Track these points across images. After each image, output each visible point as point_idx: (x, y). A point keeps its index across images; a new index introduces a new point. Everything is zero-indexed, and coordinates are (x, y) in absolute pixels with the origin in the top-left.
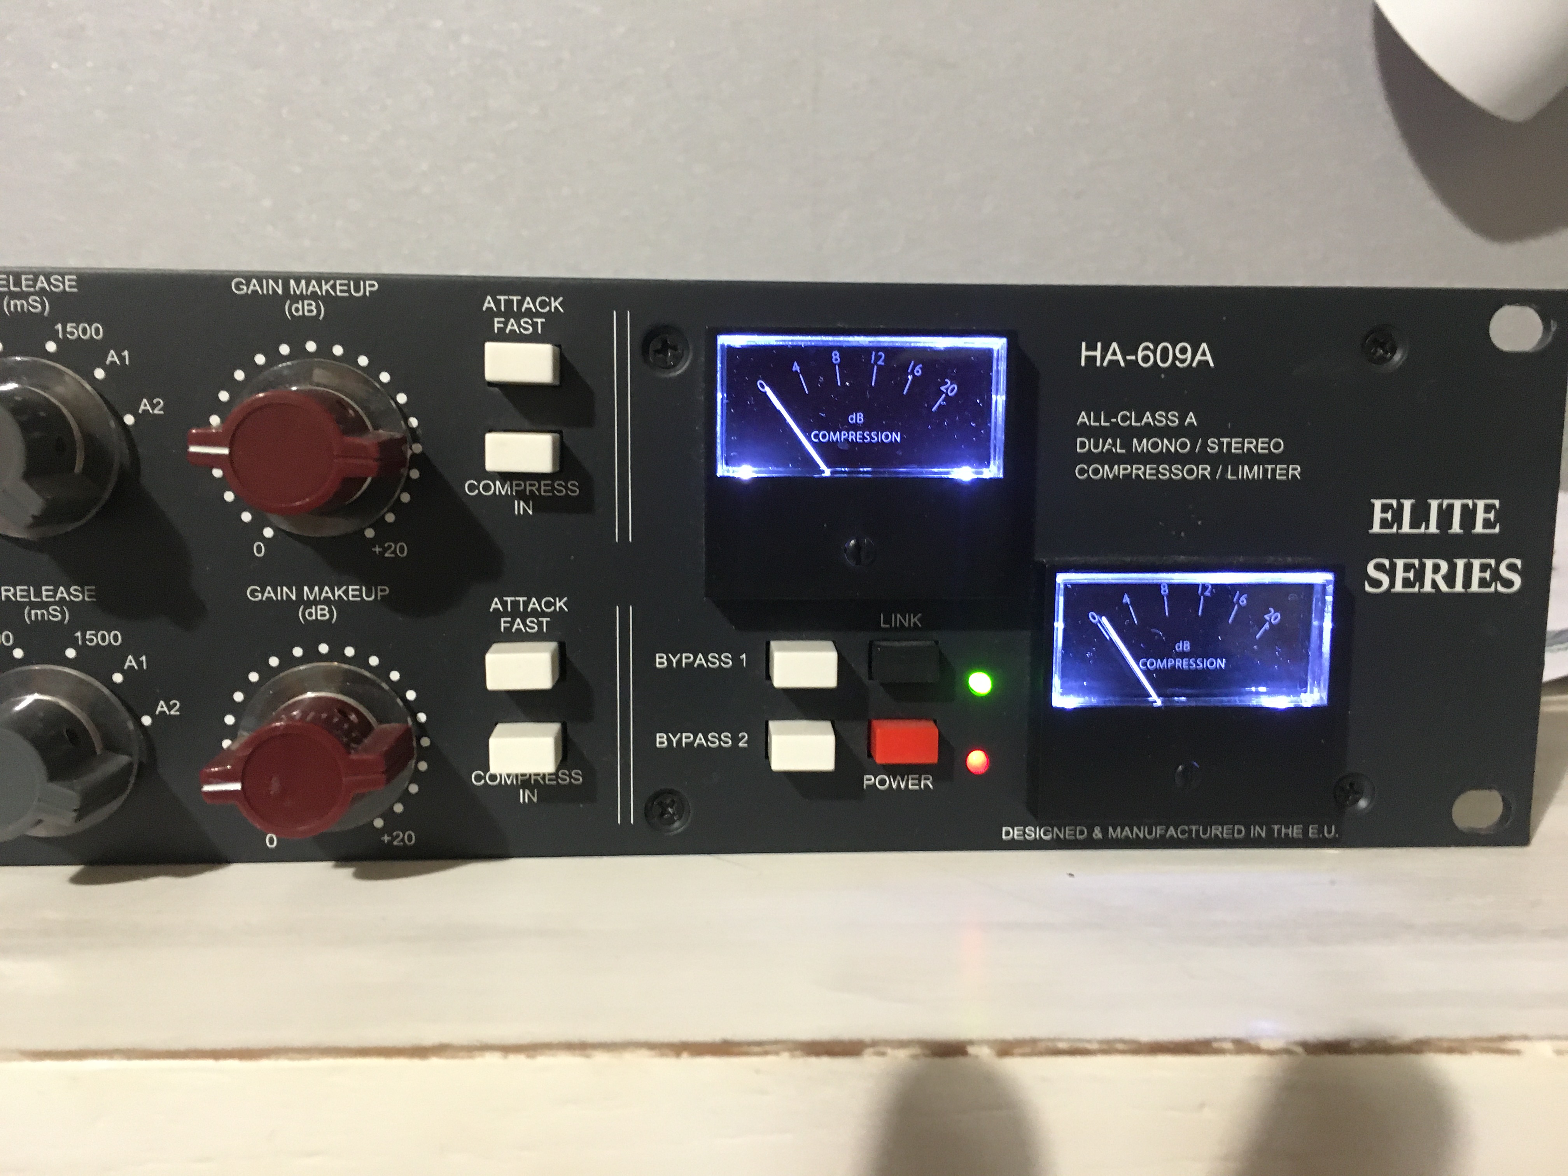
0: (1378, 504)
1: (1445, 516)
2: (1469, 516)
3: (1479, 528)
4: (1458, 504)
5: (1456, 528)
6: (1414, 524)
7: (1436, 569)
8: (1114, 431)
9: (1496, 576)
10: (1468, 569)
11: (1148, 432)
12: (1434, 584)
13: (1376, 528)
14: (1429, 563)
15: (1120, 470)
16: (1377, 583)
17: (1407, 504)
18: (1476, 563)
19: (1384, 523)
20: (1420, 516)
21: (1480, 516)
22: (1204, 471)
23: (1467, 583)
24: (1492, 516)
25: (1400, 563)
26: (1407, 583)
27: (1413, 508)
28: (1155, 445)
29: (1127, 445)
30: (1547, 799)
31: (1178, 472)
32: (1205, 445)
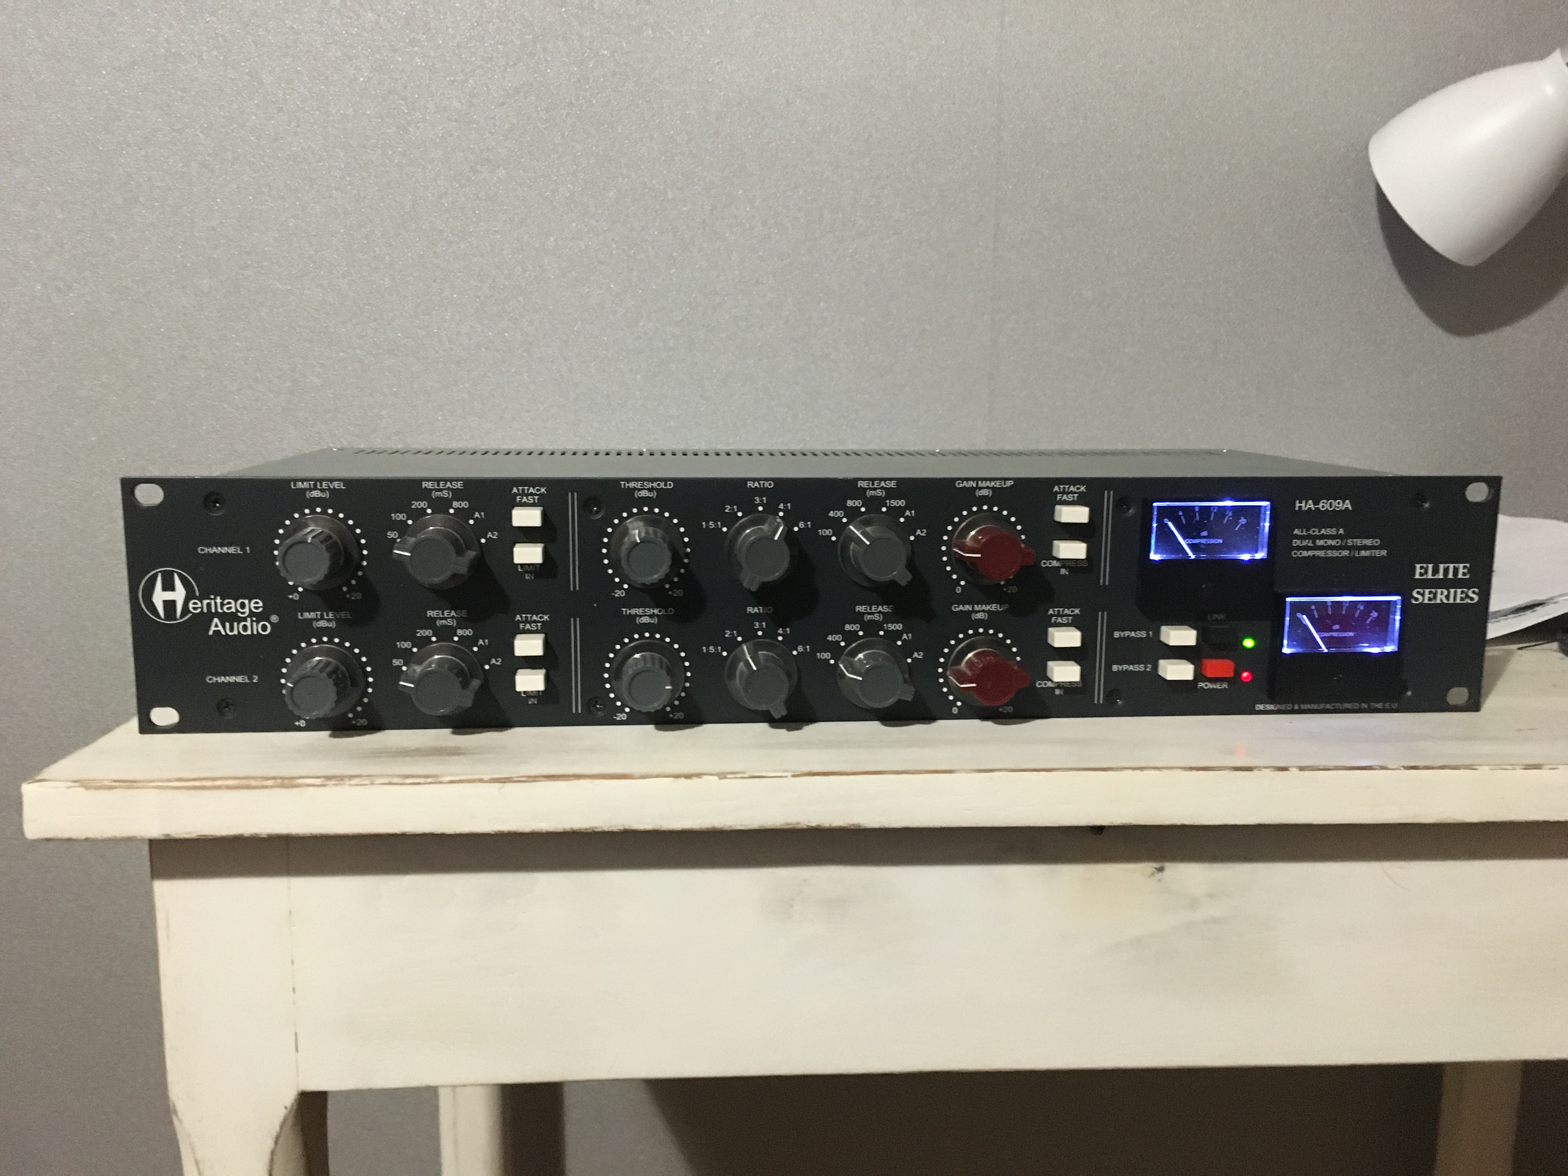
0: (1418, 566)
1: (1446, 571)
2: (1456, 571)
3: (1460, 576)
4: (1451, 566)
5: (1451, 576)
6: (1433, 575)
7: (1442, 593)
8: (1308, 537)
9: (1467, 596)
10: (1455, 593)
11: (1323, 537)
12: (1441, 600)
13: (1417, 576)
14: (1439, 591)
15: (1311, 553)
16: (1417, 599)
17: (1431, 566)
18: (1459, 591)
19: (1421, 574)
20: (1436, 571)
21: (1461, 571)
22: (1346, 553)
23: (1455, 599)
24: (1466, 571)
25: (1427, 591)
26: (1430, 599)
27: (1433, 567)
28: (1326, 542)
29: (1314, 542)
30: (1488, 693)
31: (1335, 554)
32: (1347, 542)
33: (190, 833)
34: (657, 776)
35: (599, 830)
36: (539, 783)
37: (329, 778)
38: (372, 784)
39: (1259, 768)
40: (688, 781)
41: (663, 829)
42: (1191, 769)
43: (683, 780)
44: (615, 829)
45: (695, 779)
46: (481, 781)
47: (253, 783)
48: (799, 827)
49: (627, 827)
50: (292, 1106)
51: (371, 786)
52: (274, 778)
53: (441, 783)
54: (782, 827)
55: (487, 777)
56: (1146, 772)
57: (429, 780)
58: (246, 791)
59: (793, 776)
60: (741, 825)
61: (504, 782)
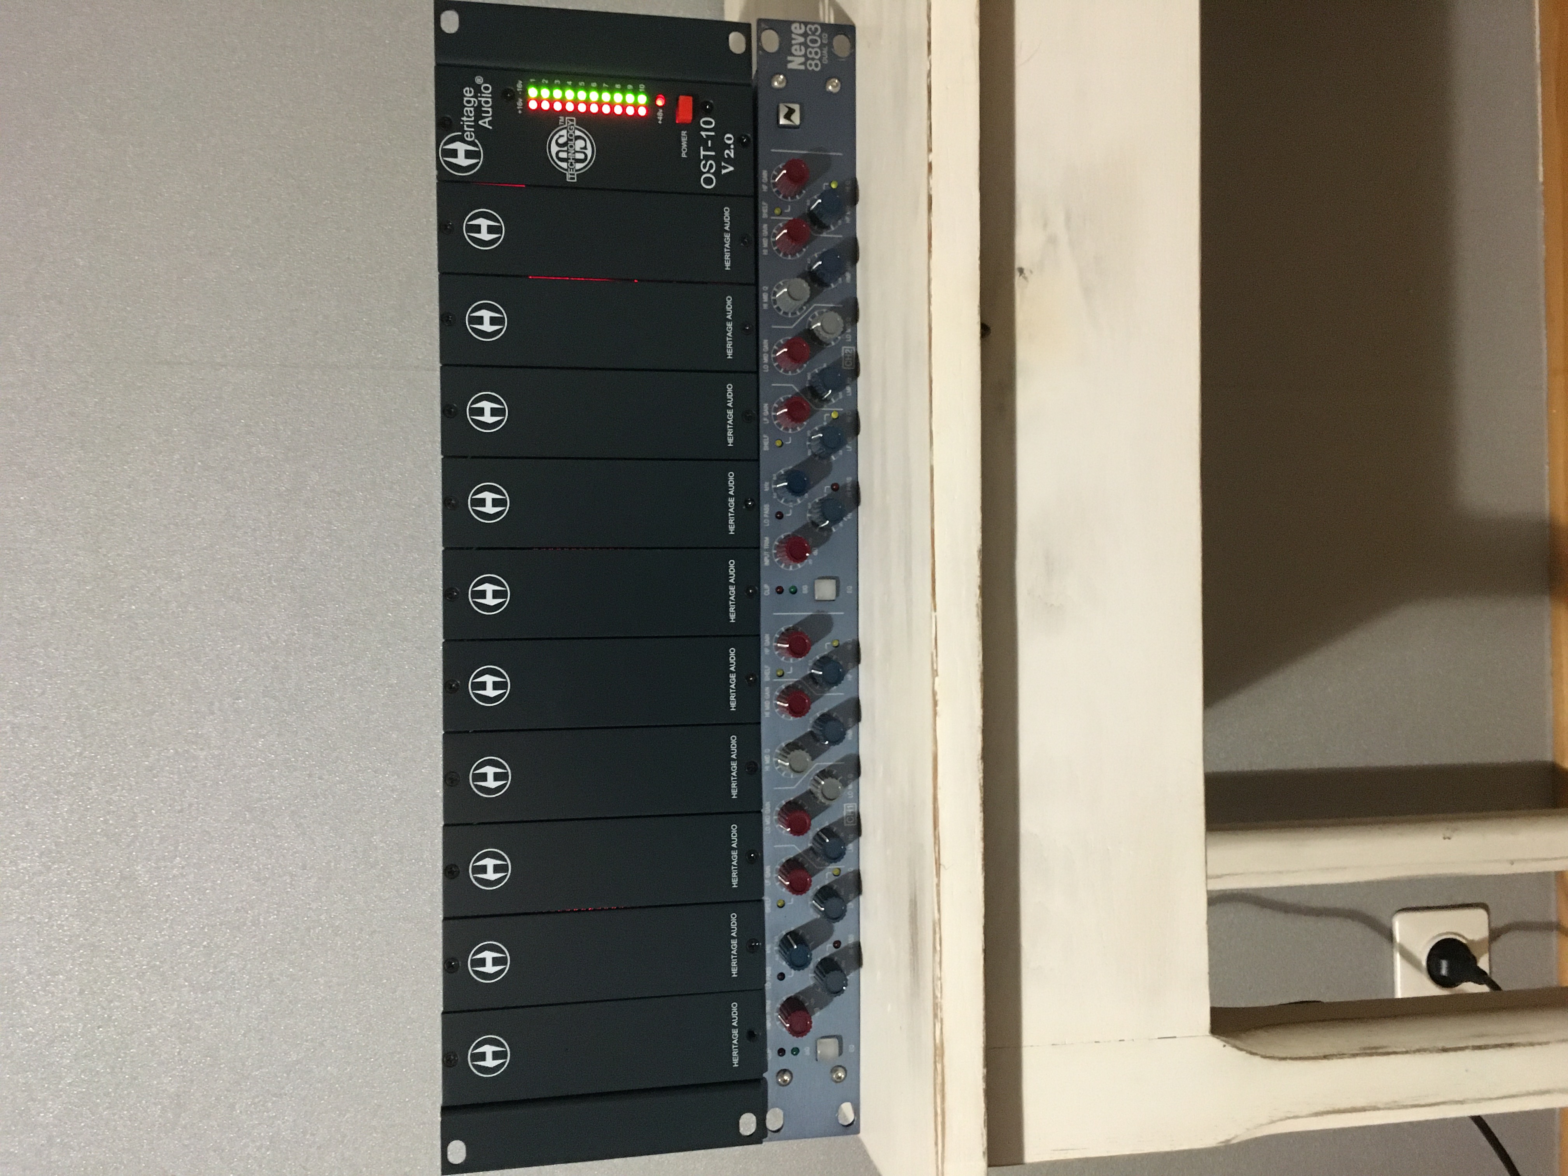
33: (982, 1134)
34: (935, 730)
35: (982, 781)
36: (940, 835)
37: (935, 1016)
38: (940, 979)
39: (929, 189)
40: (939, 703)
41: (981, 725)
42: (930, 251)
43: (938, 708)
44: (981, 767)
45: (938, 697)
46: (938, 885)
47: (939, 1080)
48: (980, 604)
49: (980, 757)
50: (1222, 1040)
51: (942, 981)
52: (935, 1062)
53: (940, 920)
54: (980, 620)
55: (935, 880)
56: (933, 293)
57: (937, 929)
58: (946, 1086)
59: (935, 610)
60: (978, 656)
61: (940, 865)
